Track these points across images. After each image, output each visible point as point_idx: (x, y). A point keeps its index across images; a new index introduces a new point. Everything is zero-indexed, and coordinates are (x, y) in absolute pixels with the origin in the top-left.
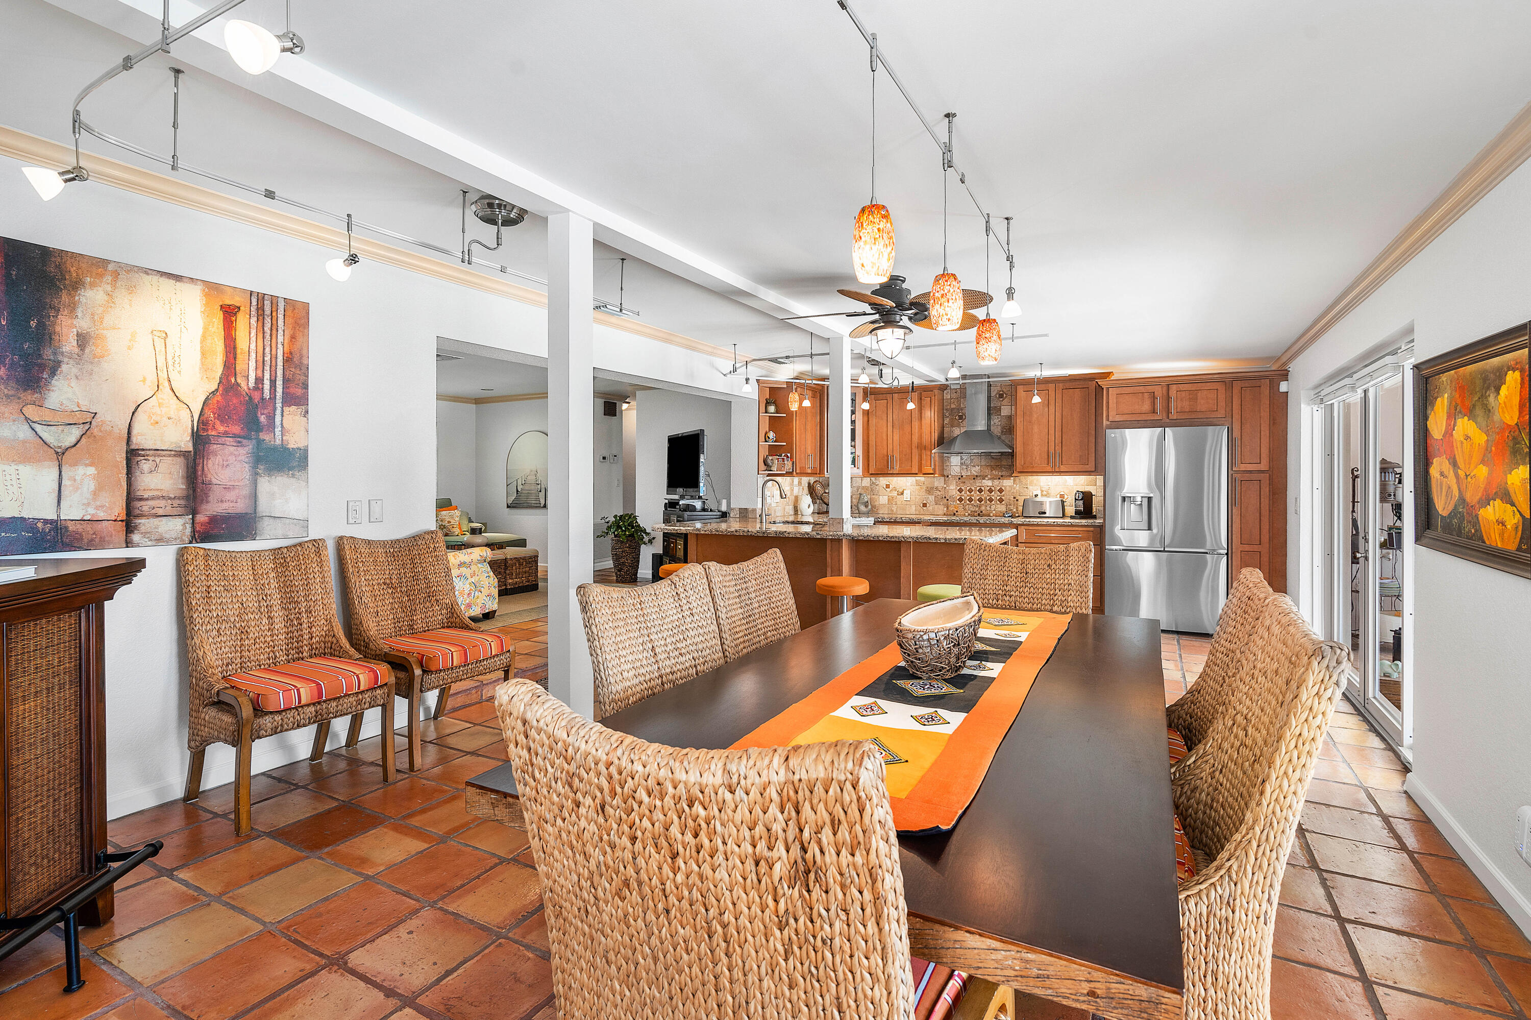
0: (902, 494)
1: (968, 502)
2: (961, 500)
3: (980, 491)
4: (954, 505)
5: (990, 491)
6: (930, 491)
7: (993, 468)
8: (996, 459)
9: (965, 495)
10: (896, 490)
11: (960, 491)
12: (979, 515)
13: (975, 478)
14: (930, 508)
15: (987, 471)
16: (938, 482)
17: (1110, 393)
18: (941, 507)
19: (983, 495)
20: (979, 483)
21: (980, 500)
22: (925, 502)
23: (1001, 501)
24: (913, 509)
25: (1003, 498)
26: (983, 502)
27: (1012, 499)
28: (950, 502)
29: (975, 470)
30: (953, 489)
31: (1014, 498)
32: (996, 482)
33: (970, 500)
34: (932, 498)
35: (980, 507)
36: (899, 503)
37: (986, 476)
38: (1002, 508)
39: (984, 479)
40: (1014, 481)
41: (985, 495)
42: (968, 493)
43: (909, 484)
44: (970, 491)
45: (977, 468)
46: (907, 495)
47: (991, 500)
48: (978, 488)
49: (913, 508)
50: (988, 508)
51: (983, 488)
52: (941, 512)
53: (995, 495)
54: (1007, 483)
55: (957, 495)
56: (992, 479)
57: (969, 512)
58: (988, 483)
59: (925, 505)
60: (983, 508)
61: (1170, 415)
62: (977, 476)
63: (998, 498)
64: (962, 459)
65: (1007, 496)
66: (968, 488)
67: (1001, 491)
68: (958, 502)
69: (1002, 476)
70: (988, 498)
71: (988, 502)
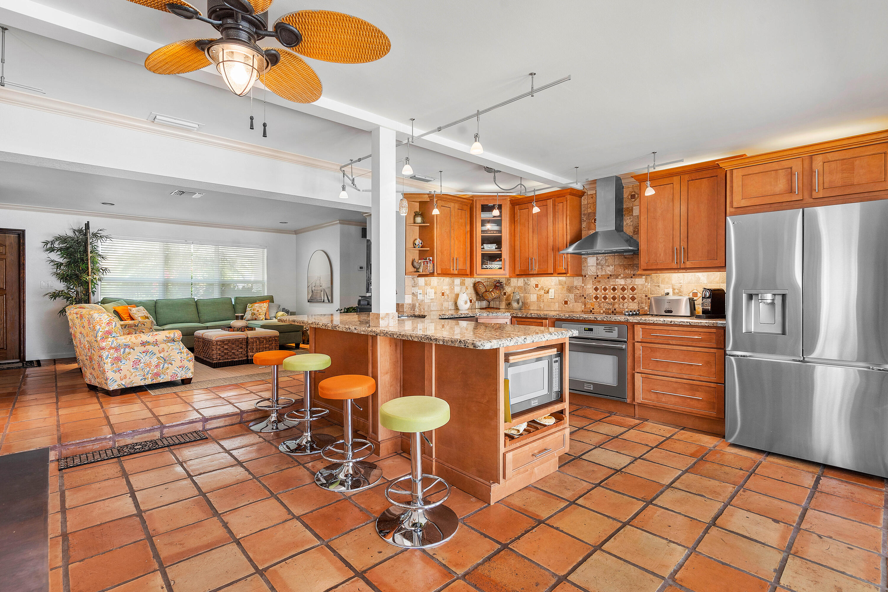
0: (548, 292)
1: (603, 300)
2: (596, 298)
3: (614, 289)
4: (591, 303)
5: (623, 289)
6: (570, 289)
7: (625, 267)
8: (629, 258)
9: (601, 293)
10: (543, 289)
11: (596, 289)
12: (613, 312)
13: (609, 277)
14: (570, 305)
15: (620, 270)
16: (577, 281)
17: (734, 175)
18: (580, 305)
19: (616, 294)
20: (612, 282)
21: (614, 298)
22: (566, 300)
23: (633, 299)
24: (556, 306)
25: (635, 296)
26: (616, 300)
27: (644, 297)
28: (587, 300)
29: (609, 270)
30: (590, 288)
31: (646, 296)
32: (629, 281)
33: (605, 298)
34: (572, 296)
35: (613, 304)
36: (545, 300)
37: (620, 275)
38: (634, 306)
39: (617, 278)
40: (646, 279)
41: (618, 293)
42: (603, 291)
43: (553, 284)
44: (605, 289)
45: (611, 268)
46: (552, 294)
47: (624, 298)
48: (612, 287)
49: (557, 304)
50: (621, 306)
51: (616, 287)
52: (579, 309)
53: (628, 294)
54: (639, 282)
55: (593, 293)
56: (625, 278)
57: (604, 309)
58: (621, 282)
59: (566, 303)
60: (616, 306)
61: (814, 193)
62: (611, 275)
63: (631, 296)
64: (597, 260)
65: (638, 294)
66: (603, 287)
67: (633, 289)
68: (594, 300)
69: (634, 275)
70: (621, 296)
71: (621, 300)
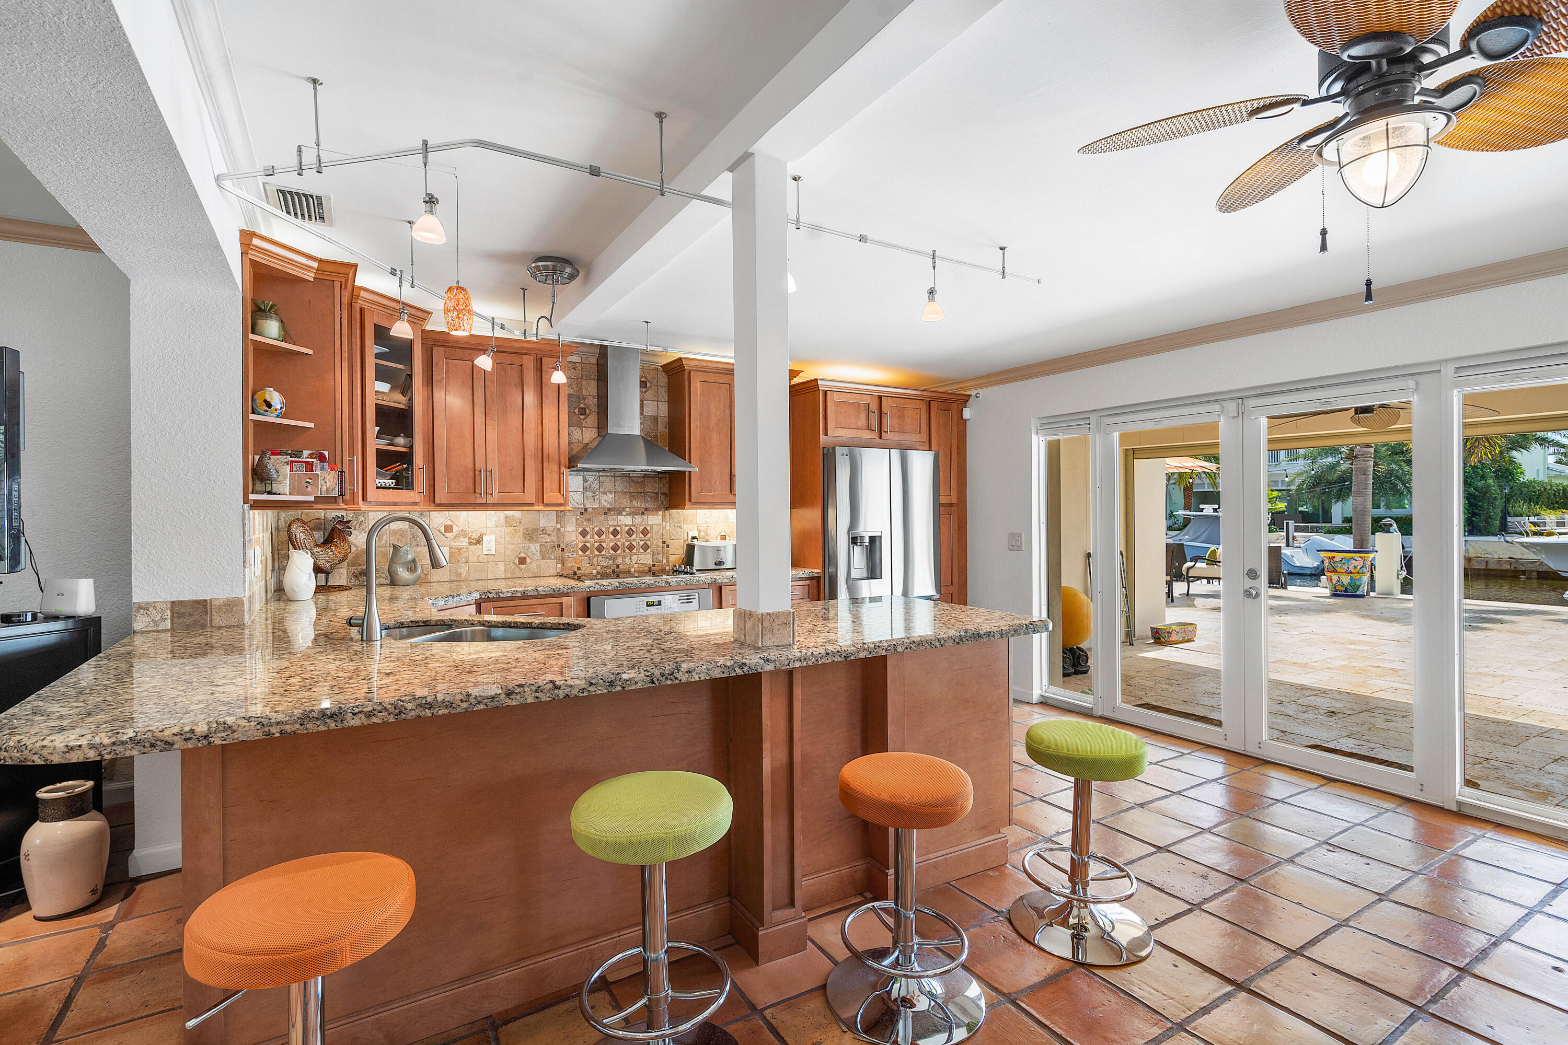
0: (479, 541)
1: (596, 552)
2: (584, 549)
3: (615, 533)
4: (576, 559)
5: (630, 533)
6: (531, 535)
7: (632, 496)
8: (637, 482)
9: (592, 540)
10: (465, 535)
11: (584, 533)
12: (614, 572)
13: (607, 512)
14: (532, 565)
15: (625, 502)
16: (547, 520)
17: (829, 397)
18: (552, 563)
19: (619, 540)
20: (612, 521)
21: (615, 548)
22: (523, 555)
23: (646, 547)
24: (500, 570)
25: (649, 543)
26: (619, 552)
27: (661, 544)
28: (566, 554)
29: (607, 500)
30: (571, 531)
31: (664, 542)
32: (638, 519)
33: (600, 549)
34: (535, 548)
35: (614, 559)
36: (472, 559)
37: (624, 509)
38: (646, 559)
39: (620, 513)
40: (663, 516)
41: (622, 539)
42: (596, 537)
43: (491, 524)
44: (599, 534)
45: (610, 497)
46: (490, 544)
47: (631, 548)
48: (611, 529)
49: (501, 566)
50: (627, 560)
51: (619, 529)
52: (552, 572)
53: (637, 539)
54: (654, 519)
55: (578, 541)
56: (632, 514)
57: (599, 568)
58: (626, 520)
59: (522, 561)
60: (620, 560)
61: (883, 434)
62: (609, 509)
63: (642, 543)
64: (585, 481)
65: (655, 542)
66: (596, 529)
67: (645, 532)
68: (580, 553)
69: (646, 509)
70: (627, 544)
71: (627, 551)
